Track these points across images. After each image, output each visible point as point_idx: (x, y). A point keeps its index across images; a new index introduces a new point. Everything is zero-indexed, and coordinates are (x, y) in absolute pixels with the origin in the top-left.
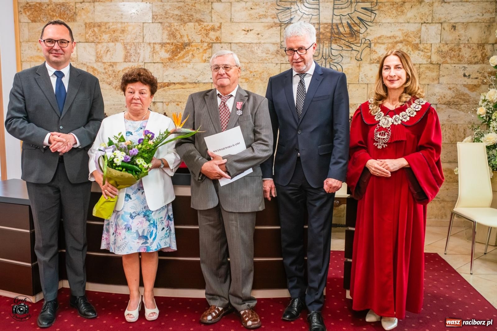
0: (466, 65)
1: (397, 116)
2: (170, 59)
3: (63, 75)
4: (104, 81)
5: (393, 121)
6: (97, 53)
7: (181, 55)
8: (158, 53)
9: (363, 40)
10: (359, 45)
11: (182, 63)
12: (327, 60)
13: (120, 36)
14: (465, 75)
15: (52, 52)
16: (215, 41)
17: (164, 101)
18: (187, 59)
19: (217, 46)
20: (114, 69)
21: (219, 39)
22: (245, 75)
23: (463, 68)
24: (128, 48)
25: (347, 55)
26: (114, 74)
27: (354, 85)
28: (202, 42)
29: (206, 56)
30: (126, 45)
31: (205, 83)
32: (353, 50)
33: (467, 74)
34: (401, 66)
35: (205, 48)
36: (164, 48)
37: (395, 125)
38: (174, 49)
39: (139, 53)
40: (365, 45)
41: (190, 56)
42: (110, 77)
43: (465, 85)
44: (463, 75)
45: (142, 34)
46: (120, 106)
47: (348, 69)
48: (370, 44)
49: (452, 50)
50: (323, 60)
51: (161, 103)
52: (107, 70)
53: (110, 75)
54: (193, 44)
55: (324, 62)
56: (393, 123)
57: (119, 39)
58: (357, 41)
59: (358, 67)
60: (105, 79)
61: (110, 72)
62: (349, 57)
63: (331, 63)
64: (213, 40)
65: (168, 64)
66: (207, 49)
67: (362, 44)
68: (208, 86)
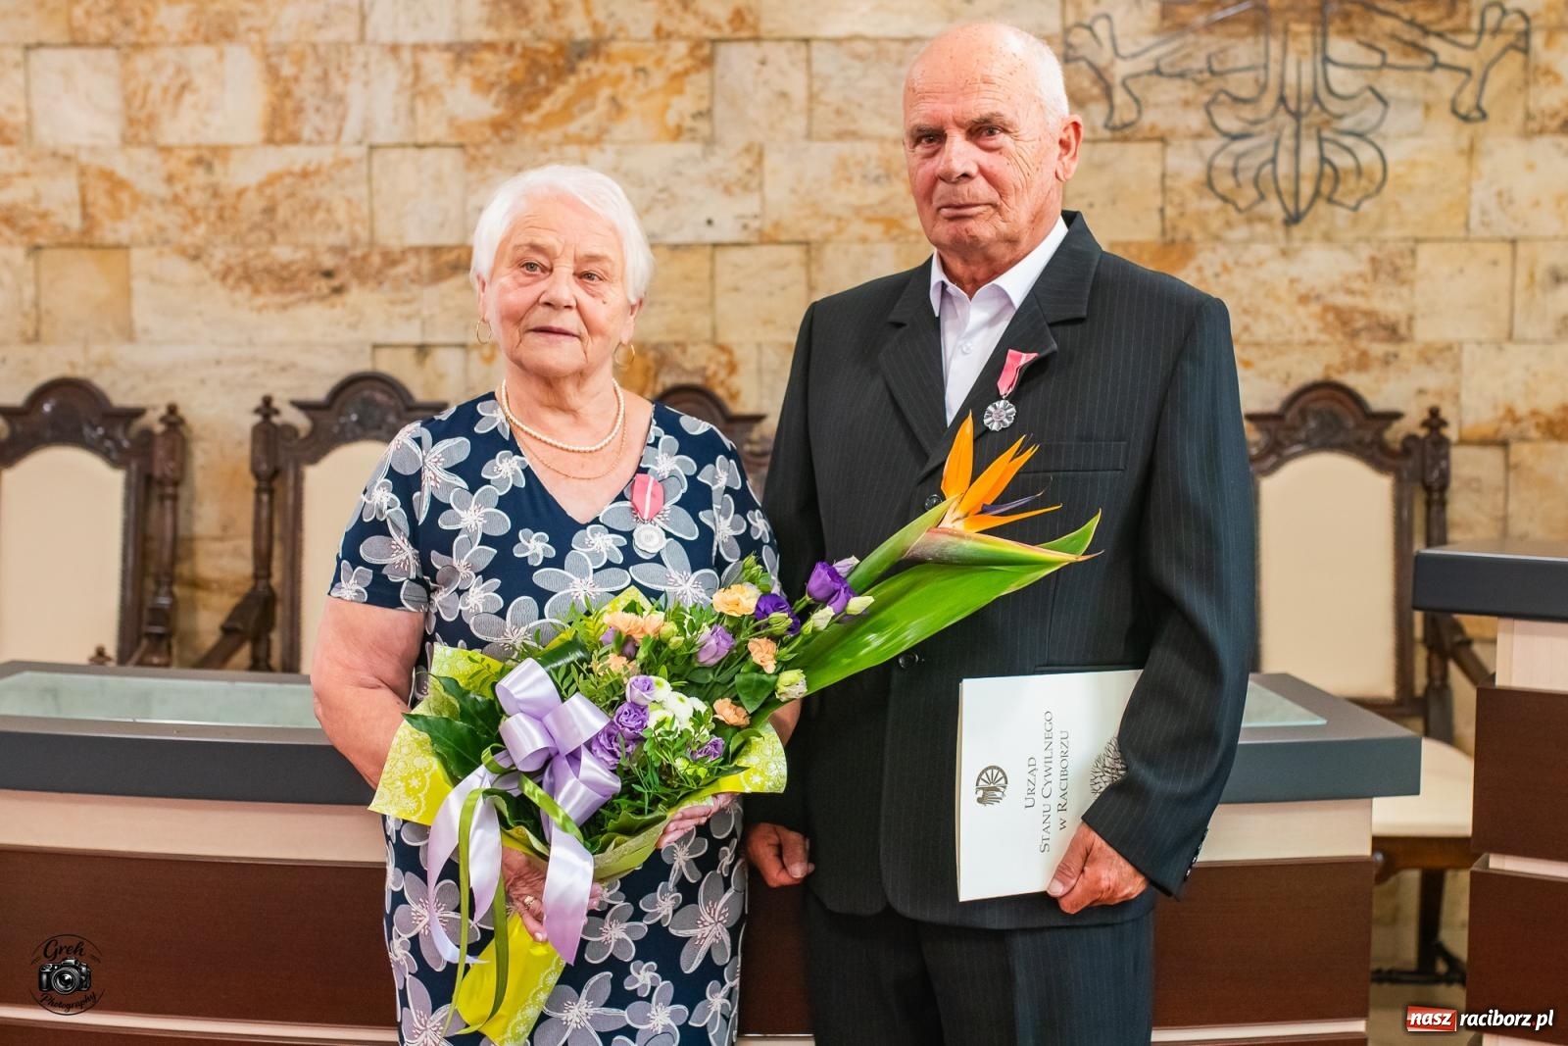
2: (497, 126)
4: (166, 242)
6: (128, 101)
7: (558, 106)
8: (440, 97)
9: (1492, 16)
10: (1470, 38)
11: (560, 144)
12: (1304, 121)
13: (244, 14)
16: (727, 31)
17: (472, 339)
18: (585, 122)
19: (736, 58)
20: (214, 179)
21: (750, 20)
22: (883, 203)
24: (287, 70)
25: (1406, 92)
26: (216, 204)
27: (1445, 246)
28: (661, 34)
29: (683, 106)
30: (275, 60)
31: (675, 247)
32: (1437, 66)
35: (678, 67)
36: (466, 68)
38: (519, 76)
39: (340, 99)
40: (1502, 41)
41: (602, 106)
42: (196, 221)
46: (247, 370)
47: (1413, 164)
48: (1527, 35)
50: (1283, 118)
51: (458, 353)
52: (179, 188)
53: (200, 213)
54: (615, 47)
55: (1288, 131)
57: (243, 25)
58: (1459, 19)
59: (1461, 152)
60: (174, 234)
61: (197, 198)
62: (1415, 103)
63: (1326, 134)
64: (717, 28)
65: (488, 150)
66: (686, 73)
67: (1486, 36)
68: (695, 262)
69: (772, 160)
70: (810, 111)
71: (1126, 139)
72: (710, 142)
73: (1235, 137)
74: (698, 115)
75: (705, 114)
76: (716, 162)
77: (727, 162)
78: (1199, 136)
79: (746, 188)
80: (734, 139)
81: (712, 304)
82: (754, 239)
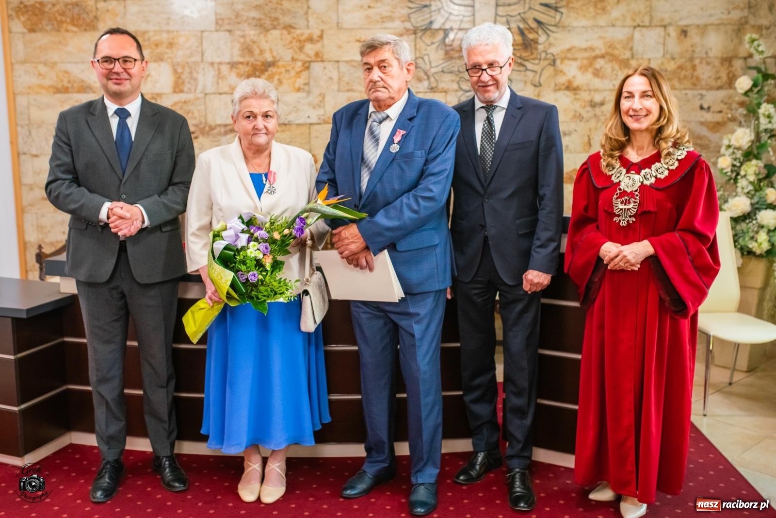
0: (704, 92)
1: (647, 170)
3: (128, 115)
5: (641, 180)
8: (226, 79)
9: (543, 55)
10: (537, 62)
13: (166, 53)
14: (702, 108)
15: (112, 77)
16: (313, 59)
19: (317, 67)
21: (320, 55)
23: (699, 97)
24: (179, 70)
25: (519, 78)
28: (293, 59)
29: (300, 82)
30: (176, 67)
31: (298, 125)
32: (527, 70)
33: (705, 106)
34: (650, 93)
35: (299, 70)
36: (234, 70)
37: (646, 185)
38: (250, 72)
39: (196, 79)
40: (547, 62)
41: (276, 81)
43: (702, 123)
44: (698, 108)
45: (200, 49)
48: (554, 61)
49: (681, 68)
54: (280, 63)
56: (642, 183)
57: (166, 56)
58: (534, 56)
62: (522, 81)
64: (310, 57)
66: (301, 71)
67: (542, 61)
68: (305, 129)
69: (328, 98)
70: (339, 84)
71: (434, 92)
72: (309, 92)
73: (467, 91)
74: (305, 84)
75: (307, 84)
76: (311, 98)
77: (314, 98)
78: (457, 91)
79: (320, 107)
80: (316, 91)
81: (310, 142)
82: (322, 122)
